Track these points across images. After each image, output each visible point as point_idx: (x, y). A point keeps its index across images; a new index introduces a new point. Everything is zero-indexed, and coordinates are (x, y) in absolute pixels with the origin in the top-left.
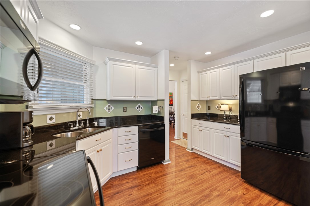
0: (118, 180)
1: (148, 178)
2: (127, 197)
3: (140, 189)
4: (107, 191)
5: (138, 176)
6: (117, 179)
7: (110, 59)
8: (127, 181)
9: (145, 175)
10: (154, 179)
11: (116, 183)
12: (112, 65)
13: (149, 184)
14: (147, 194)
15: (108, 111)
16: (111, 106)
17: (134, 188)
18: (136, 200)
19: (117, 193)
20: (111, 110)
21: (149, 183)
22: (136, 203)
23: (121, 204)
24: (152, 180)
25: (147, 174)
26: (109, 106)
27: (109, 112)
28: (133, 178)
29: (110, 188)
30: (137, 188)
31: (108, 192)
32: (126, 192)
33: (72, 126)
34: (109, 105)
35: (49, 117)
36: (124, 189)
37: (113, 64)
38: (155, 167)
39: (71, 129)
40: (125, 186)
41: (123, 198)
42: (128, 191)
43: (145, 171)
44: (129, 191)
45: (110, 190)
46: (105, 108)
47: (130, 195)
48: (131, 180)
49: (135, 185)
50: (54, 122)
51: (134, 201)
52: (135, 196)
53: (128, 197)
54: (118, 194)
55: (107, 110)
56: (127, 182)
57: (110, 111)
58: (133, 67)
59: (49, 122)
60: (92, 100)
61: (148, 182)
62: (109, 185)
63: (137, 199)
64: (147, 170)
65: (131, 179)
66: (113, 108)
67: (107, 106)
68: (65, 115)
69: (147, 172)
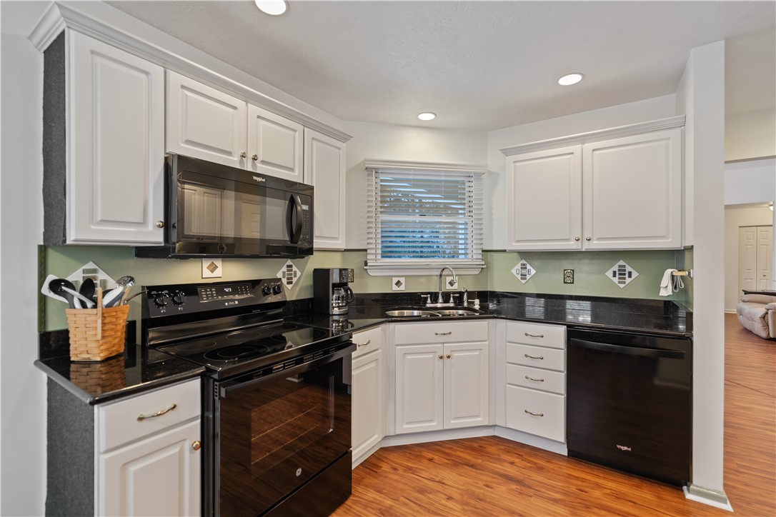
0: (503, 447)
1: (573, 489)
2: (477, 485)
3: (520, 493)
4: (462, 450)
5: (556, 469)
6: (502, 445)
7: (506, 152)
8: (517, 460)
9: (577, 478)
10: (586, 503)
11: (493, 449)
12: (513, 164)
13: (556, 501)
14: (521, 513)
15: (522, 279)
16: (529, 267)
17: (510, 482)
18: (486, 502)
19: (472, 466)
20: (528, 277)
21: (560, 500)
22: (478, 506)
23: (456, 485)
24: (578, 500)
25: (583, 480)
26: (524, 267)
27: (524, 281)
28: (536, 463)
29: (473, 449)
30: (518, 487)
31: (460, 454)
32: (489, 476)
33: (429, 301)
34: (522, 265)
35: (395, 280)
36: (491, 468)
37: (514, 162)
38: (636, 481)
39: (428, 305)
40: (500, 467)
41: (469, 480)
42: (493, 478)
43: (589, 471)
44: (496, 478)
45: (468, 453)
46: (514, 271)
47: (488, 486)
48: (529, 465)
49: (521, 478)
50: (402, 289)
51: (480, 500)
52: (494, 496)
53: (480, 486)
54: (471, 469)
55: (519, 277)
56: (512, 463)
57: (525, 279)
58: (572, 153)
59: (395, 289)
60: (483, 251)
61: (558, 496)
62: (476, 445)
63: (489, 503)
64: (595, 473)
65: (529, 462)
66: (533, 272)
67: (519, 266)
68: (422, 280)
69: (590, 477)
